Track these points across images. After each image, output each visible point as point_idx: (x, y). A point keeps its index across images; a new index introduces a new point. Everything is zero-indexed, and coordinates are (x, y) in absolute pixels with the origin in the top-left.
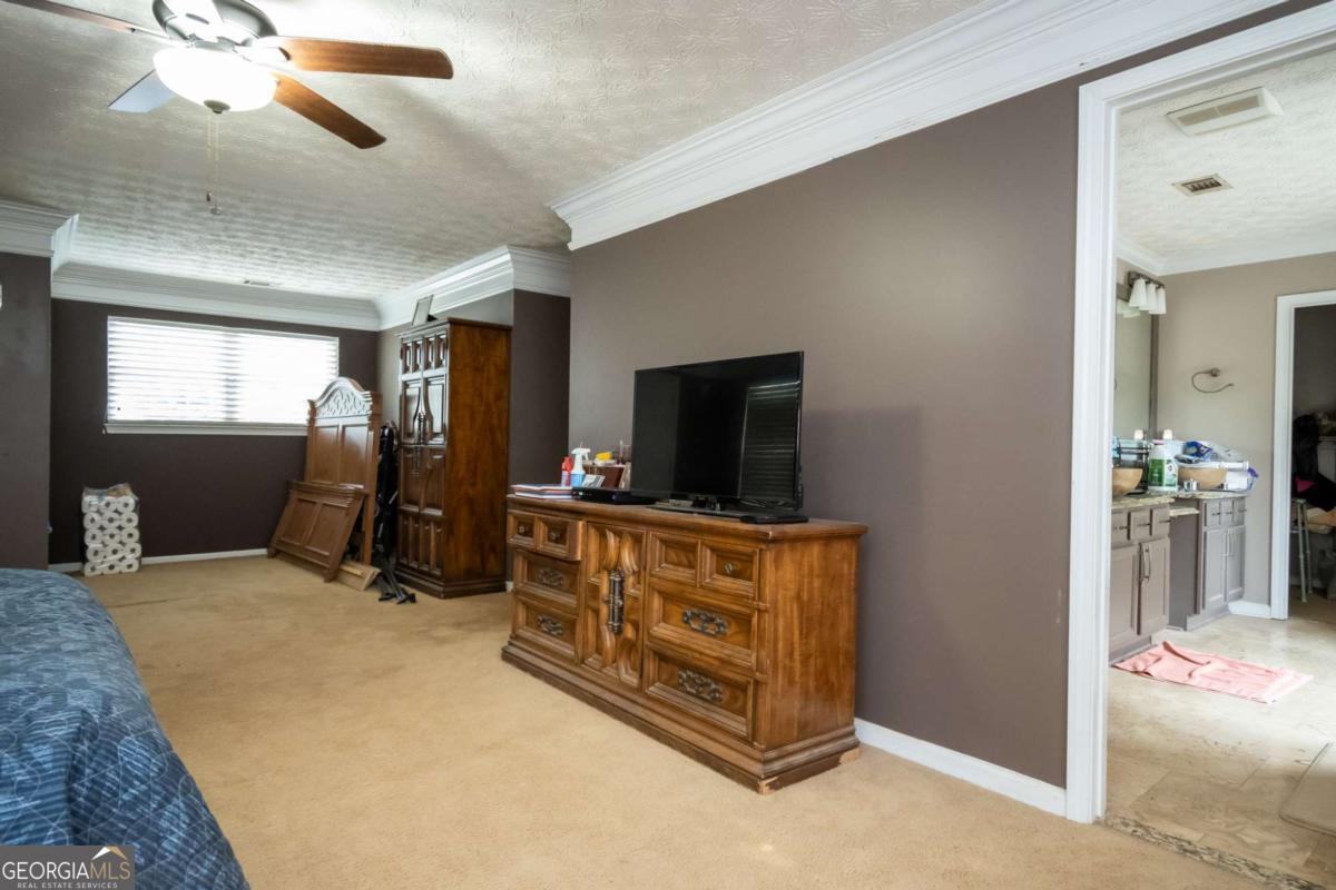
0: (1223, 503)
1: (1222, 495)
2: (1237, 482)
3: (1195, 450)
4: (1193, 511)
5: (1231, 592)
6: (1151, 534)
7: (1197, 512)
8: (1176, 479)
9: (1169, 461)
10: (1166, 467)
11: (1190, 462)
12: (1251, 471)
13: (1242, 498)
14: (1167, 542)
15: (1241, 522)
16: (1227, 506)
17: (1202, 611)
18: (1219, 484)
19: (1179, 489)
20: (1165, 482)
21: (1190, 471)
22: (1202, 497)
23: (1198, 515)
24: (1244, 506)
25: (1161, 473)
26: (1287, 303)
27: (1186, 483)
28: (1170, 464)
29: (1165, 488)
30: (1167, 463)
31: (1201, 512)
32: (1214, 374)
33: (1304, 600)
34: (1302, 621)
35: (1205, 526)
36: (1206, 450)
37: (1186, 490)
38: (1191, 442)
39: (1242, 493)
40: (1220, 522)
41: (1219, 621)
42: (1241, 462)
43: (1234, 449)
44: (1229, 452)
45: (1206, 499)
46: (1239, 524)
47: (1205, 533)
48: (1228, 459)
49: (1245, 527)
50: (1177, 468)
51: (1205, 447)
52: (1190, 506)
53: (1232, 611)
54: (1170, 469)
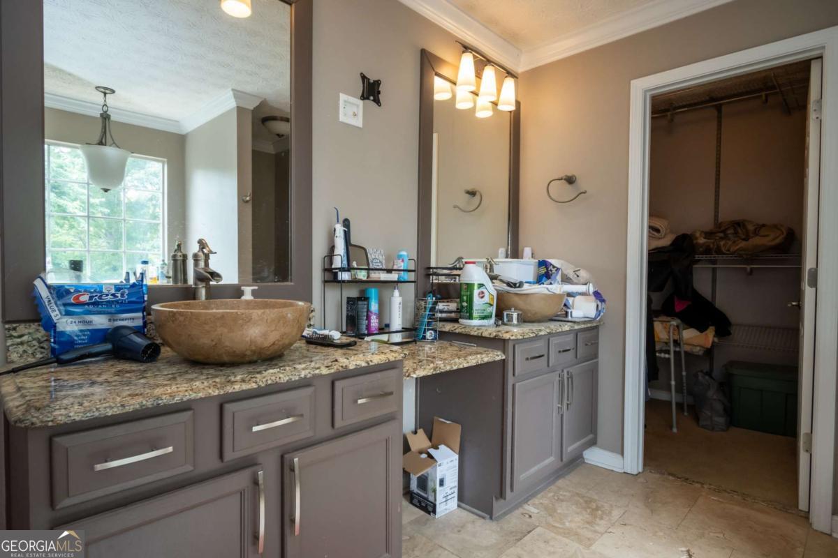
0: (556, 340)
2: (583, 309)
3: (545, 271)
4: (499, 355)
5: (572, 448)
7: (502, 357)
8: (493, 310)
9: (482, 285)
10: (476, 292)
12: (597, 295)
13: (596, 328)
15: (595, 356)
16: (560, 341)
17: (508, 495)
19: (496, 322)
20: (475, 315)
21: (516, 299)
22: (507, 336)
23: (504, 360)
24: (596, 337)
25: (470, 301)
26: (641, 89)
27: (505, 313)
28: (482, 289)
29: (475, 322)
30: (479, 288)
31: (507, 356)
32: (570, 180)
33: (675, 430)
34: (657, 476)
35: (514, 375)
36: (554, 270)
37: (504, 324)
38: (541, 260)
39: (590, 322)
40: (548, 366)
41: (560, 483)
42: (586, 284)
43: (584, 268)
44: (577, 273)
45: (512, 338)
46: (593, 359)
47: (514, 386)
48: (575, 281)
49: (598, 362)
50: (495, 294)
51: (554, 267)
52: (497, 348)
53: (586, 461)
54: (482, 295)
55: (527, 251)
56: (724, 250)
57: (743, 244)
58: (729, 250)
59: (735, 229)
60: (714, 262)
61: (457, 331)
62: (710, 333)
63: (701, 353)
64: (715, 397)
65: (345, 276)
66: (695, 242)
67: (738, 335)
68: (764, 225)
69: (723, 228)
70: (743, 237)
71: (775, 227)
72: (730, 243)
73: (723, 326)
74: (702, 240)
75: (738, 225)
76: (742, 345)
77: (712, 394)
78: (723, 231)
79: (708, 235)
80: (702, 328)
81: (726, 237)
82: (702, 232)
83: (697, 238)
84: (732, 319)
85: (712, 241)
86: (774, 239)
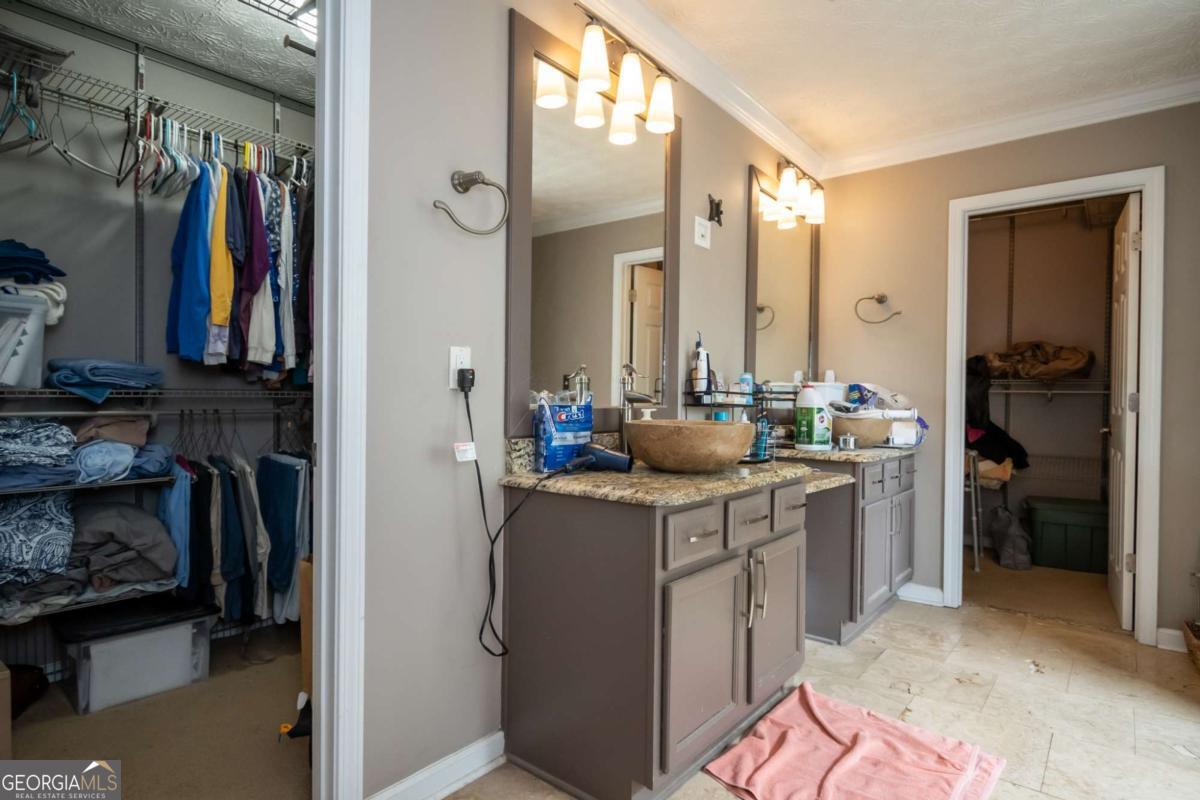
0: (888, 466)
1: (885, 454)
2: (904, 435)
3: (859, 396)
4: (847, 479)
5: (898, 579)
6: (772, 529)
7: (852, 480)
8: (829, 434)
9: (820, 410)
10: (817, 417)
11: (847, 410)
12: (920, 421)
13: (911, 456)
14: (800, 539)
15: (911, 486)
16: (891, 467)
17: (859, 618)
18: (885, 439)
19: (833, 448)
20: (815, 438)
21: (848, 423)
22: (859, 460)
23: (854, 484)
24: (912, 465)
25: (810, 425)
26: (960, 209)
27: (841, 439)
28: (822, 414)
29: (815, 447)
30: (818, 412)
31: (858, 480)
32: (881, 300)
33: (977, 570)
34: (978, 608)
35: (863, 498)
36: (869, 395)
37: (841, 450)
38: (852, 384)
39: (910, 449)
40: (883, 491)
41: (884, 616)
42: (910, 409)
43: (902, 393)
44: (896, 398)
45: (865, 461)
46: (908, 490)
47: (863, 509)
48: (894, 405)
49: (914, 492)
50: (831, 418)
51: (869, 391)
52: (845, 472)
53: (901, 598)
54: (822, 420)
55: (830, 374)
56: (1022, 374)
57: (1042, 368)
58: (1027, 374)
59: (1034, 351)
60: (1007, 387)
61: (799, 456)
62: (1008, 464)
63: (998, 487)
64: (1017, 533)
65: (706, 399)
66: (989, 364)
67: (1035, 469)
68: (1061, 348)
69: (1020, 350)
70: (1043, 360)
71: (1074, 349)
72: (1028, 366)
73: (1020, 459)
74: (997, 363)
75: (1037, 347)
76: (1039, 479)
77: (1015, 530)
78: (1021, 354)
79: (1002, 357)
80: (999, 461)
81: (1023, 360)
82: (996, 354)
83: (991, 362)
84: (1029, 450)
85: (1009, 364)
86: (1077, 363)
